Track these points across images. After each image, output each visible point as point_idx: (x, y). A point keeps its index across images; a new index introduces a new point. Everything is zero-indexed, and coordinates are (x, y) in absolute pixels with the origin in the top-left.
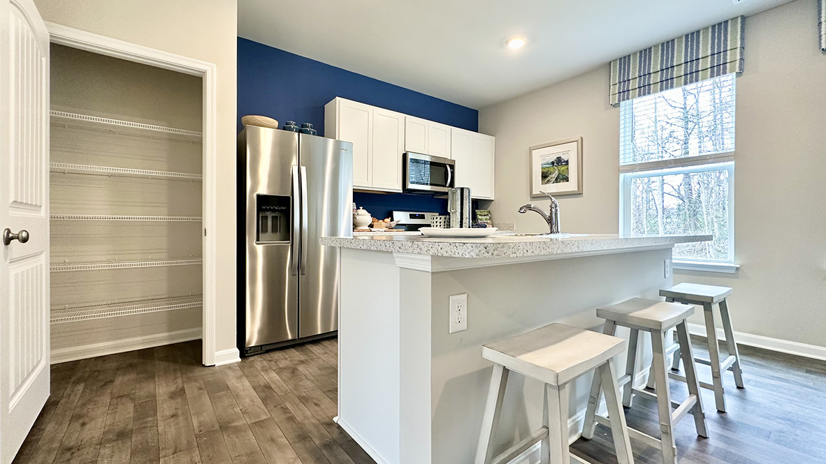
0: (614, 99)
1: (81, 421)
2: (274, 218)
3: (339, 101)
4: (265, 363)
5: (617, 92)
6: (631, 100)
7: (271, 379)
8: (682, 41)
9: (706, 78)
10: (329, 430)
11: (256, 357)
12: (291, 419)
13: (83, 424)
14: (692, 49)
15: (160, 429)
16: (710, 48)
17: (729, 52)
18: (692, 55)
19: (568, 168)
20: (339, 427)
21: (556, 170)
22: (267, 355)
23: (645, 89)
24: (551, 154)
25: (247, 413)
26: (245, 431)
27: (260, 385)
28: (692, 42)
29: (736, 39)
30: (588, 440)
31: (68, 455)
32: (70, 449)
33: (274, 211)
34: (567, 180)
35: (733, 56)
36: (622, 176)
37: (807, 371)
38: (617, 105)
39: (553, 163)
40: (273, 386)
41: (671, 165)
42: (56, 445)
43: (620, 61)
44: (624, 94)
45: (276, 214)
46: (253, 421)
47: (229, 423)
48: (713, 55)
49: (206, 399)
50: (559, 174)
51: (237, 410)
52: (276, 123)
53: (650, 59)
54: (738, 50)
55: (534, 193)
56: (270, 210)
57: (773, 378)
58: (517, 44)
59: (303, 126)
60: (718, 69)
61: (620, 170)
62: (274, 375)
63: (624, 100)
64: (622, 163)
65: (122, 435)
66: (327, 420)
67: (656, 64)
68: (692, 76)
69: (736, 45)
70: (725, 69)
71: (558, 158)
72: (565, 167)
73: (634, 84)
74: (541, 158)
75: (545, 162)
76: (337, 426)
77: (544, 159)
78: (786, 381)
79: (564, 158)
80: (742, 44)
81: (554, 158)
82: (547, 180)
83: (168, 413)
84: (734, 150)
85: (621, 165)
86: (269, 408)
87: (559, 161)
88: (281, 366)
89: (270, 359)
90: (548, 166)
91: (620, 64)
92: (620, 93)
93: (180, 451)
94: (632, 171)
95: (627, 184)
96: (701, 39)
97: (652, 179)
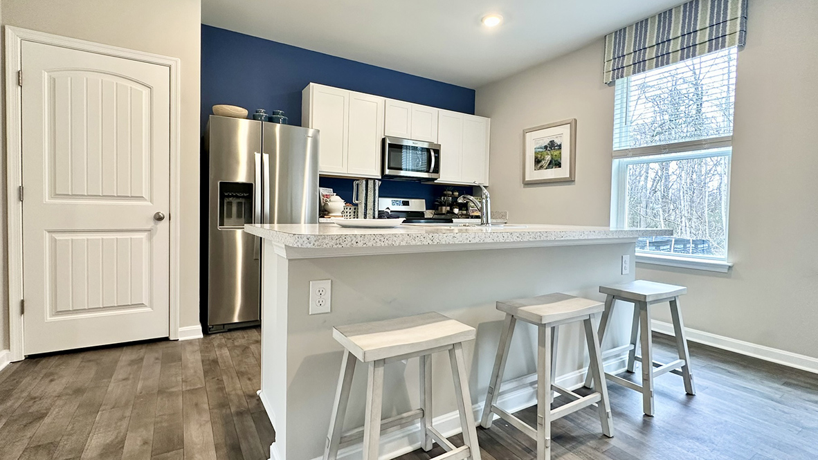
0: (608, 78)
1: (51, 378)
2: (239, 204)
3: (313, 86)
4: (223, 341)
5: (611, 69)
6: (625, 79)
7: (221, 355)
8: (679, 11)
9: (703, 53)
10: (248, 401)
11: (218, 335)
12: (222, 389)
13: (52, 381)
14: (690, 20)
15: (110, 389)
16: (708, 19)
17: (728, 23)
18: (689, 27)
19: (560, 153)
20: (259, 399)
21: (549, 156)
22: (228, 334)
23: (639, 66)
24: (544, 137)
25: (186, 382)
26: (178, 395)
27: (209, 360)
28: (690, 13)
29: (737, 8)
30: (485, 429)
31: (31, 402)
32: (35, 398)
33: (237, 197)
34: (559, 165)
35: (733, 27)
36: (616, 162)
37: (786, 384)
38: (612, 84)
39: (546, 147)
40: (220, 361)
41: (665, 151)
42: (25, 394)
43: (616, 35)
44: (619, 71)
45: (240, 200)
46: (188, 388)
47: (167, 388)
48: (711, 26)
49: (158, 369)
50: (552, 158)
51: (179, 379)
52: (245, 112)
53: (646, 32)
54: (739, 21)
55: (526, 180)
56: (232, 196)
57: (737, 387)
58: (492, 22)
59: (274, 113)
60: (717, 42)
61: (612, 155)
62: (226, 352)
63: (618, 78)
64: (616, 147)
65: (78, 391)
66: (251, 393)
67: (652, 38)
68: (689, 51)
69: (737, 14)
70: (724, 42)
71: (551, 142)
72: (558, 152)
73: (628, 60)
74: (536, 141)
75: (538, 146)
76: (258, 398)
77: (537, 143)
78: (752, 391)
79: (557, 141)
80: (743, 13)
81: (546, 142)
82: (540, 165)
83: (121, 377)
84: (731, 134)
85: (614, 149)
86: (207, 379)
87: (552, 146)
88: (236, 344)
89: (229, 337)
90: (541, 150)
91: (615, 38)
92: (614, 70)
93: (118, 407)
94: (626, 156)
95: (621, 171)
96: (700, 8)
97: (652, 165)
